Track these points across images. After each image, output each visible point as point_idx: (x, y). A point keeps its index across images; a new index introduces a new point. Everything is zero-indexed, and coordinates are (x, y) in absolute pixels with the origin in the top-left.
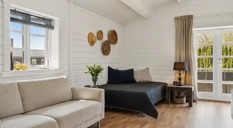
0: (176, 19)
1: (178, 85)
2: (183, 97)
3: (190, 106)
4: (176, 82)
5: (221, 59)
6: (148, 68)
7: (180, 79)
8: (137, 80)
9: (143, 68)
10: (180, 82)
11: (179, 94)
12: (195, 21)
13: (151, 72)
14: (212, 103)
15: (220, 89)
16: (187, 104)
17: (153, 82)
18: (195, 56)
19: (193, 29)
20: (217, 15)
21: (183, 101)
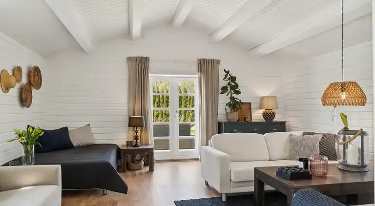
0: (129, 59)
1: (134, 146)
2: (140, 161)
3: (151, 170)
4: (131, 142)
5: (178, 112)
6: (89, 125)
7: (136, 138)
8: (75, 144)
9: (82, 124)
10: (137, 142)
11: (134, 157)
12: (152, 65)
13: (93, 130)
14: (170, 164)
15: (177, 145)
16: (147, 169)
17: (98, 144)
18: (151, 108)
19: (150, 75)
20: (175, 61)
21: (141, 166)
